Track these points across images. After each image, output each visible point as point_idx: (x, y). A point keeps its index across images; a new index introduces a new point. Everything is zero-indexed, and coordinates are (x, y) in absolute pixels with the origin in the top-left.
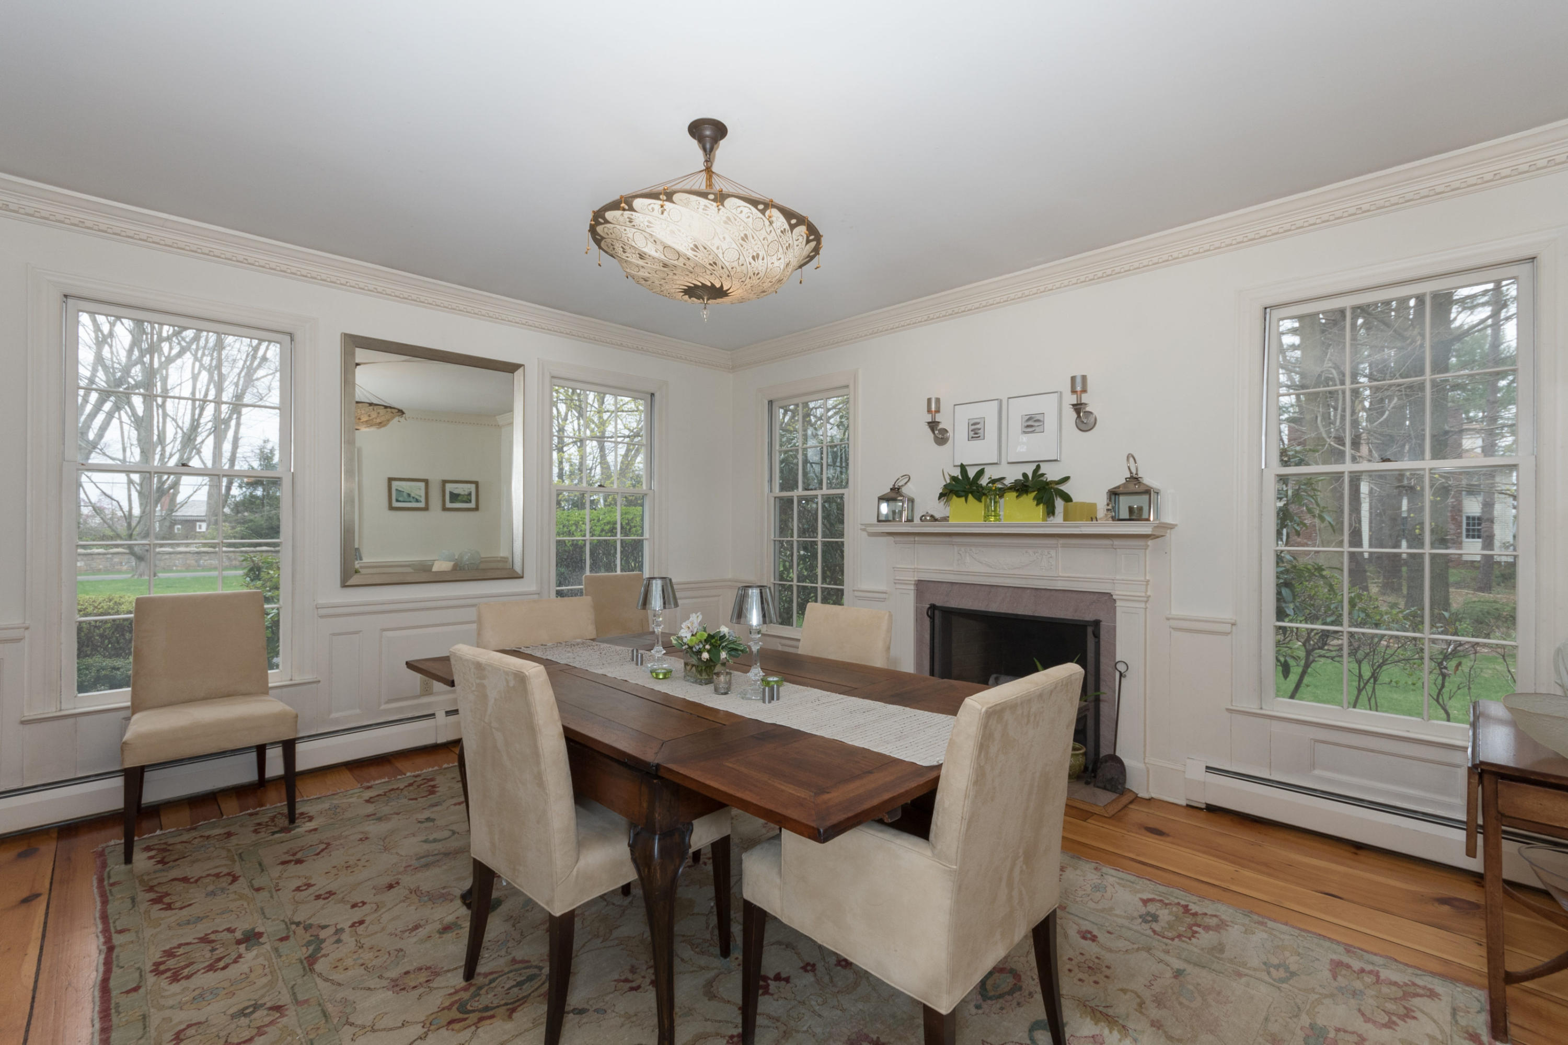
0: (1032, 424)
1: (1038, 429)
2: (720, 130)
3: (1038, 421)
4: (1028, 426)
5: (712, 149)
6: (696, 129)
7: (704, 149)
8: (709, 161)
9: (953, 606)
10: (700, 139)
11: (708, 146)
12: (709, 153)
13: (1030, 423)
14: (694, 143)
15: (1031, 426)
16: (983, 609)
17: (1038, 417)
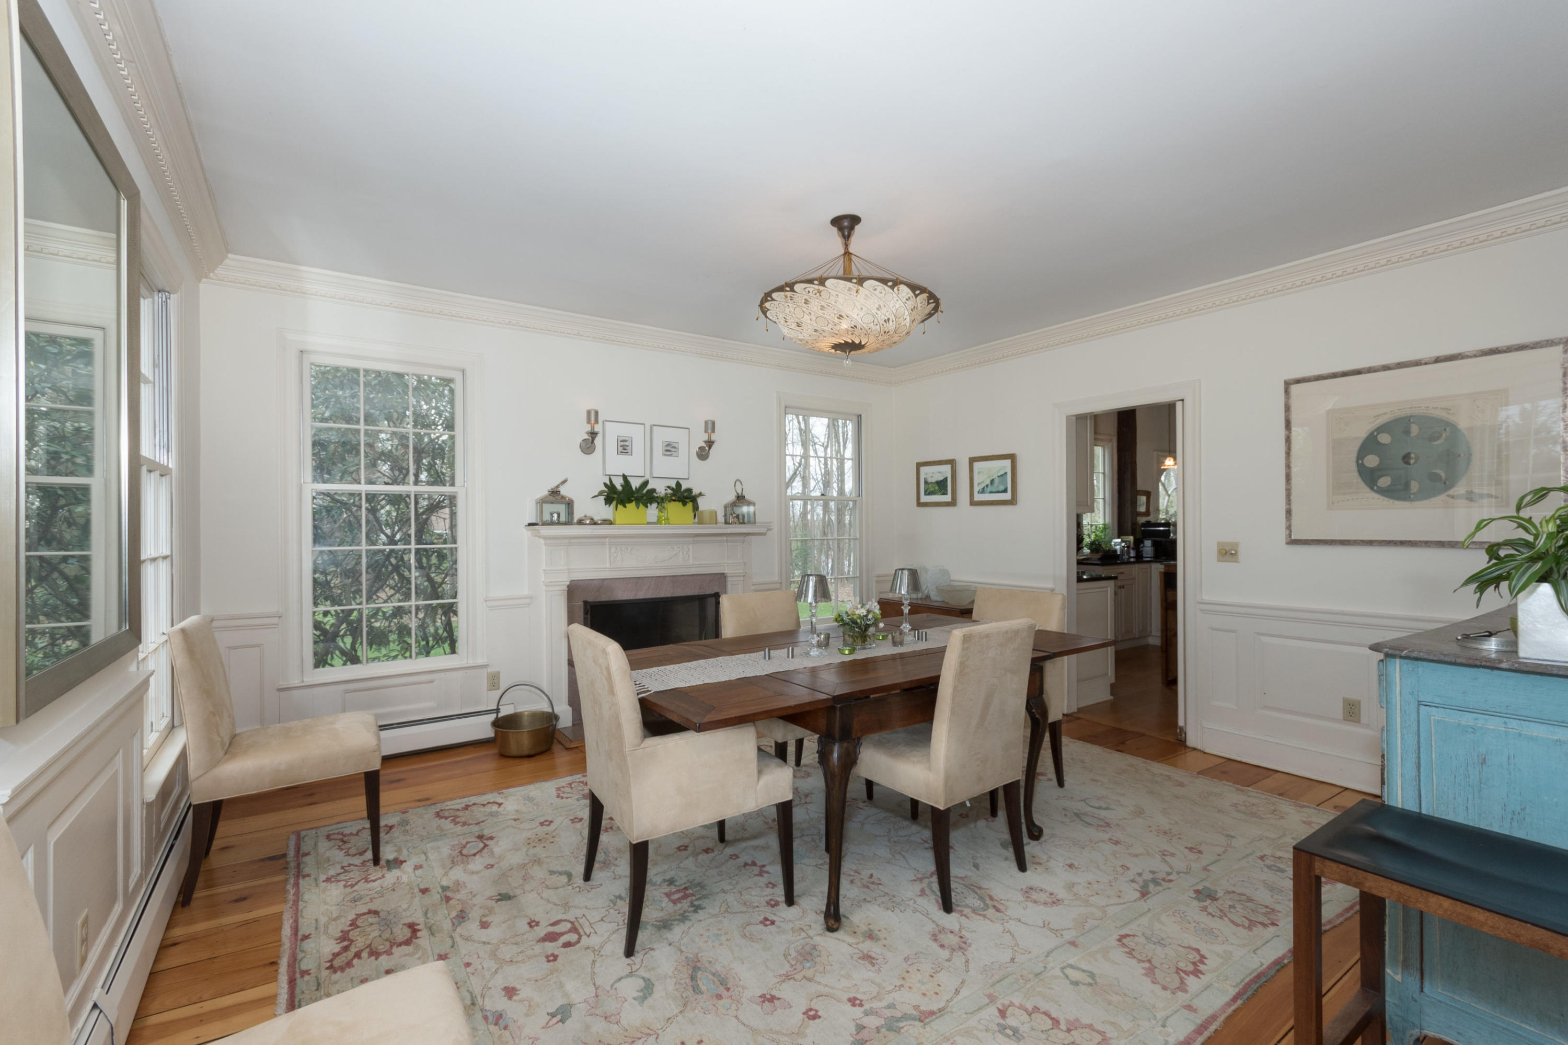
0: (670, 449)
1: (674, 454)
2: (855, 220)
3: (674, 447)
4: (667, 451)
5: (849, 236)
6: (837, 222)
7: (843, 236)
8: (847, 246)
9: (604, 600)
10: (841, 229)
11: (846, 233)
12: (846, 237)
13: (668, 448)
14: (836, 234)
15: (669, 451)
16: (632, 598)
17: (674, 445)
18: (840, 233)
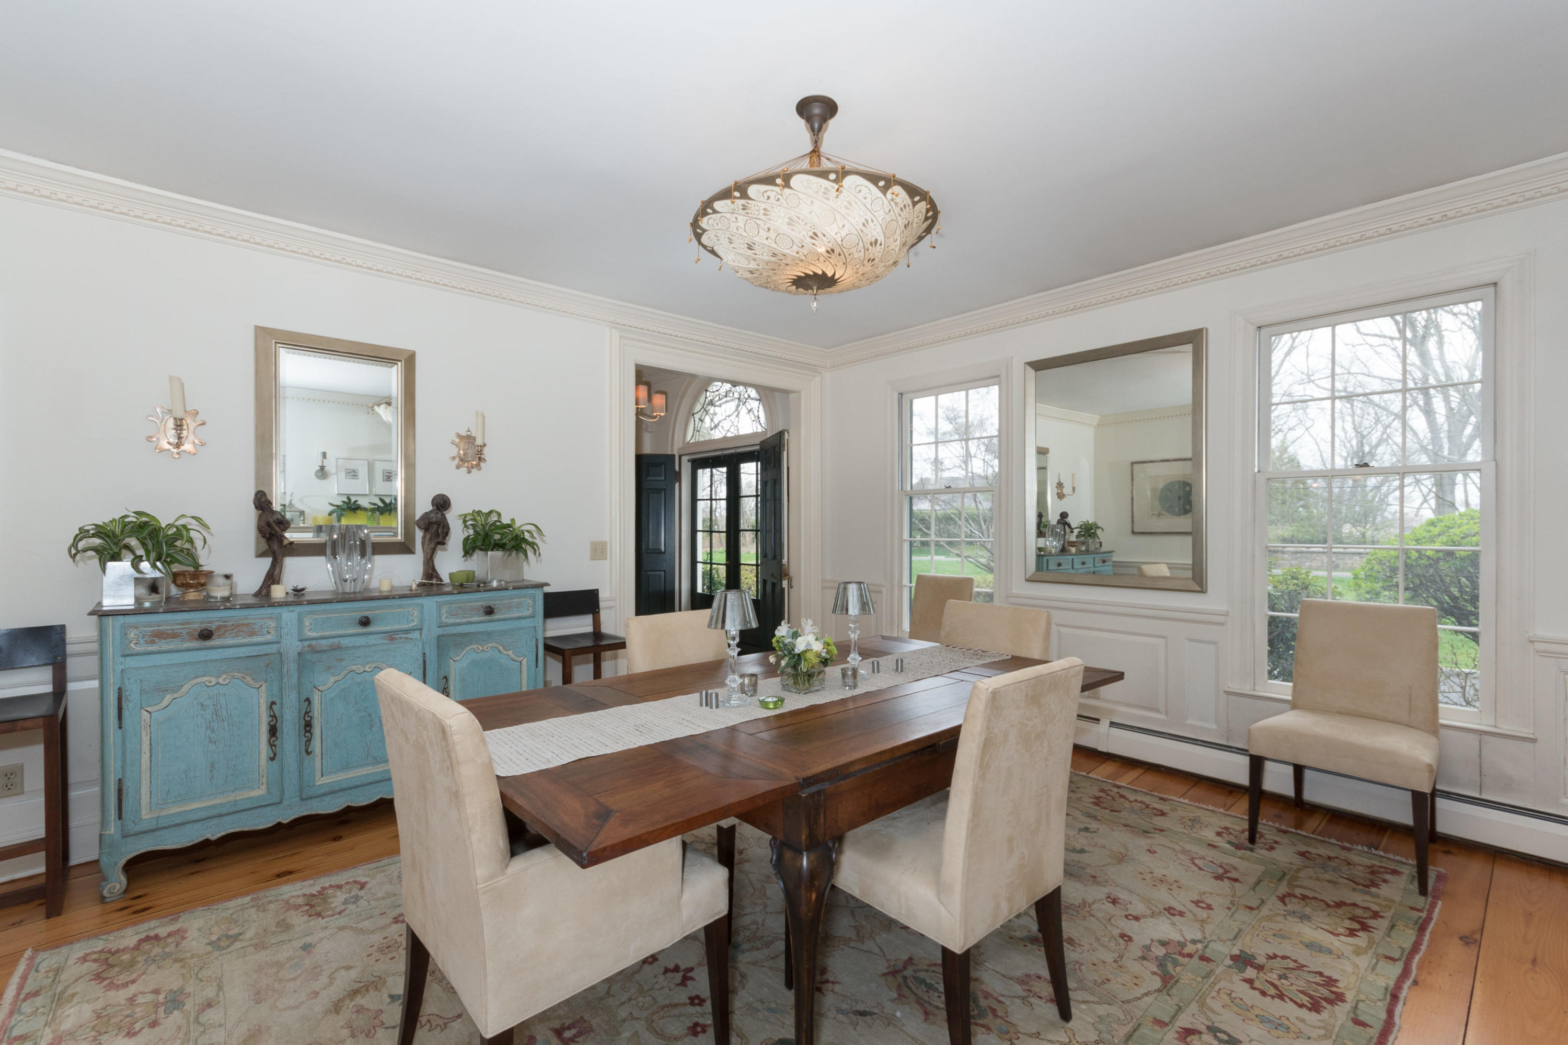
2: (830, 108)
5: (820, 129)
6: (804, 107)
7: (812, 129)
8: (816, 143)
10: (809, 119)
11: (816, 126)
12: (816, 131)
14: (802, 123)
18: (809, 125)
